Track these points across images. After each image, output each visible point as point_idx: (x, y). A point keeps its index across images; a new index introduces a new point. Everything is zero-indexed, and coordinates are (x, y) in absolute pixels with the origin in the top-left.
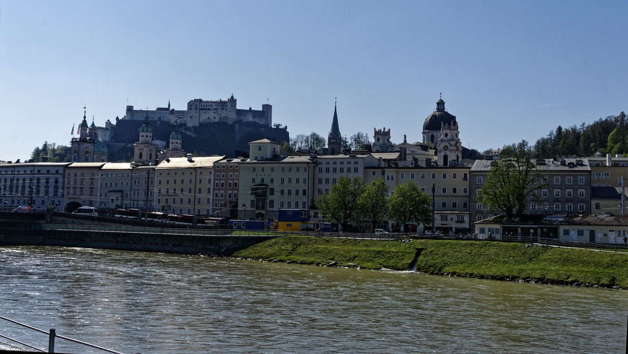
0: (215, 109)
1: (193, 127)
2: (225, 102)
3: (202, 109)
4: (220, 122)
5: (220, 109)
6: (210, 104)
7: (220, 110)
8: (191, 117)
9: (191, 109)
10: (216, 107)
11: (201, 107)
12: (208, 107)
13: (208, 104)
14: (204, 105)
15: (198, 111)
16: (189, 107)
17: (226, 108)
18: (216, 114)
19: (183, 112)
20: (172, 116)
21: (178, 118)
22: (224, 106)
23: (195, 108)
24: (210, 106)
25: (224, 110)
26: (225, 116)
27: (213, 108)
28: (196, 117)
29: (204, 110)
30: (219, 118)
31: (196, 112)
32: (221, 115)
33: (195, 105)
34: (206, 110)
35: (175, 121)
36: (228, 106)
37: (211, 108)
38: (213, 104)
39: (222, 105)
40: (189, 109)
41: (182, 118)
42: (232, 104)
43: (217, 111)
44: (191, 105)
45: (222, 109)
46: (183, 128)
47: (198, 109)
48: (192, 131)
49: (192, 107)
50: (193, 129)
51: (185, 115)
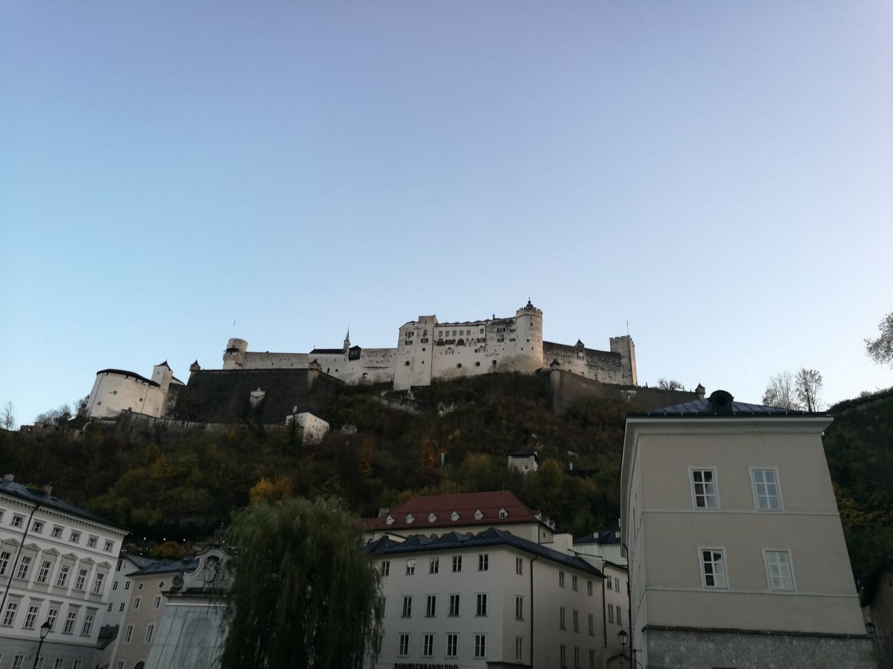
0: (479, 340)
1: (413, 388)
2: (508, 323)
3: (440, 343)
4: (495, 374)
5: (492, 339)
6: (465, 329)
7: (495, 342)
8: (407, 363)
9: (408, 343)
10: (483, 336)
11: (437, 339)
12: (457, 338)
13: (458, 329)
14: (447, 332)
15: (428, 346)
16: (404, 337)
17: (513, 335)
18: (482, 354)
19: (385, 352)
20: (354, 363)
21: (370, 368)
22: (504, 331)
23: (422, 340)
24: (465, 333)
25: (505, 341)
26: (510, 355)
27: (473, 339)
28: (423, 362)
29: (447, 346)
30: (491, 364)
31: (424, 350)
32: (498, 357)
33: (422, 332)
34: (452, 346)
35: (361, 375)
36: (518, 332)
37: (468, 340)
38: (473, 329)
39: (498, 330)
40: (404, 343)
41: (383, 368)
42: (529, 324)
43: (483, 344)
44: (410, 333)
45: (498, 341)
46: (380, 396)
47: (430, 341)
48: (411, 400)
49: (411, 339)
50: (412, 395)
51: (390, 359)
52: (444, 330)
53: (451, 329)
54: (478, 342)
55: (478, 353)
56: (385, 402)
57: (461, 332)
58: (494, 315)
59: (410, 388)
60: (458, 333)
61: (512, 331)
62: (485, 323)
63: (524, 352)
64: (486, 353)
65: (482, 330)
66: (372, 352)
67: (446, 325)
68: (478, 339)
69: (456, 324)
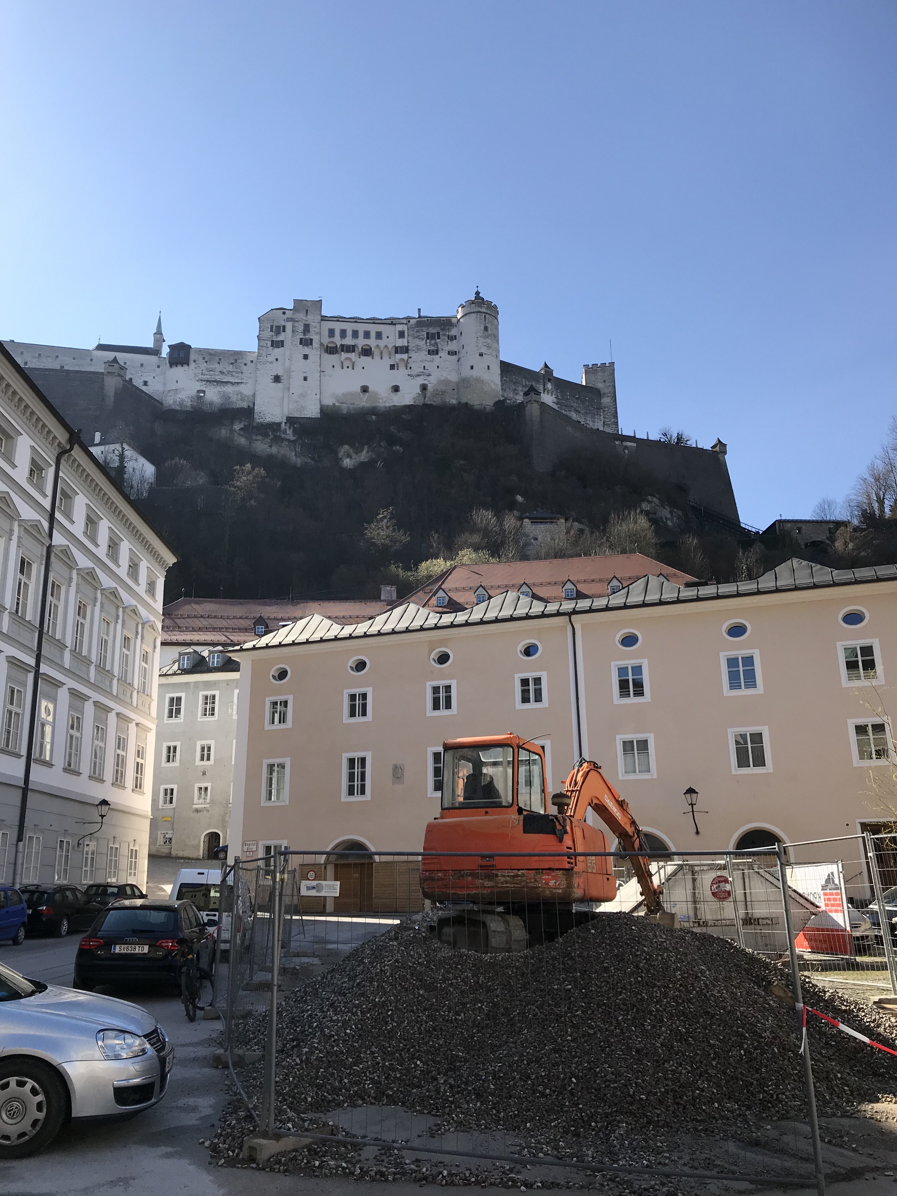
0: (398, 350)
1: (291, 420)
2: (445, 323)
3: (331, 350)
4: (425, 405)
5: (418, 349)
6: (373, 329)
7: (424, 355)
8: (277, 379)
9: (276, 344)
10: (400, 343)
11: (326, 340)
12: (361, 342)
13: (360, 328)
14: (343, 332)
15: (314, 352)
16: (268, 334)
17: (453, 346)
18: (402, 372)
19: (235, 357)
20: (179, 371)
21: (208, 381)
22: (439, 338)
23: (301, 339)
24: (373, 335)
25: (440, 355)
26: (449, 377)
27: (386, 346)
28: (305, 379)
29: (344, 355)
30: (418, 390)
31: (306, 357)
32: (429, 378)
33: (301, 328)
34: (352, 356)
35: (194, 392)
36: (463, 340)
37: (378, 346)
38: (386, 330)
39: (428, 334)
40: (269, 343)
41: (233, 384)
42: (483, 328)
43: (405, 356)
44: (278, 327)
45: (430, 352)
46: (232, 431)
47: (316, 344)
48: (289, 441)
49: (281, 337)
50: (290, 432)
51: (244, 368)
52: (337, 327)
53: (349, 328)
54: (396, 352)
55: (396, 370)
56: (243, 441)
57: (367, 335)
58: (419, 310)
59: (284, 421)
60: (361, 334)
61: (452, 338)
62: (405, 321)
63: (475, 373)
64: (408, 372)
65: (401, 334)
66: (211, 354)
67: (339, 319)
68: (396, 348)
69: (356, 320)
